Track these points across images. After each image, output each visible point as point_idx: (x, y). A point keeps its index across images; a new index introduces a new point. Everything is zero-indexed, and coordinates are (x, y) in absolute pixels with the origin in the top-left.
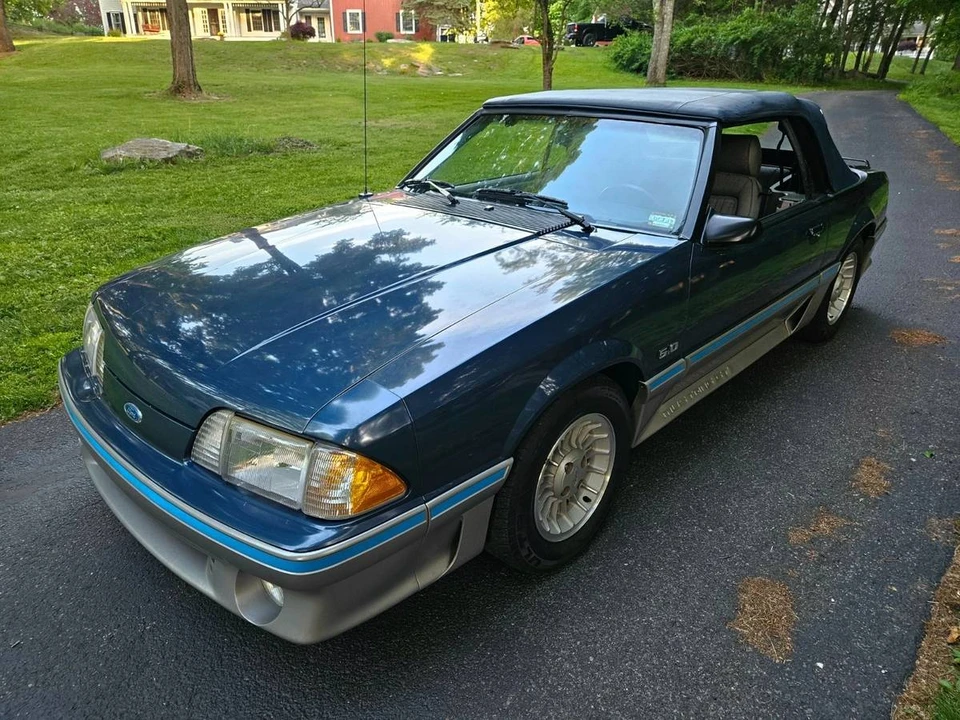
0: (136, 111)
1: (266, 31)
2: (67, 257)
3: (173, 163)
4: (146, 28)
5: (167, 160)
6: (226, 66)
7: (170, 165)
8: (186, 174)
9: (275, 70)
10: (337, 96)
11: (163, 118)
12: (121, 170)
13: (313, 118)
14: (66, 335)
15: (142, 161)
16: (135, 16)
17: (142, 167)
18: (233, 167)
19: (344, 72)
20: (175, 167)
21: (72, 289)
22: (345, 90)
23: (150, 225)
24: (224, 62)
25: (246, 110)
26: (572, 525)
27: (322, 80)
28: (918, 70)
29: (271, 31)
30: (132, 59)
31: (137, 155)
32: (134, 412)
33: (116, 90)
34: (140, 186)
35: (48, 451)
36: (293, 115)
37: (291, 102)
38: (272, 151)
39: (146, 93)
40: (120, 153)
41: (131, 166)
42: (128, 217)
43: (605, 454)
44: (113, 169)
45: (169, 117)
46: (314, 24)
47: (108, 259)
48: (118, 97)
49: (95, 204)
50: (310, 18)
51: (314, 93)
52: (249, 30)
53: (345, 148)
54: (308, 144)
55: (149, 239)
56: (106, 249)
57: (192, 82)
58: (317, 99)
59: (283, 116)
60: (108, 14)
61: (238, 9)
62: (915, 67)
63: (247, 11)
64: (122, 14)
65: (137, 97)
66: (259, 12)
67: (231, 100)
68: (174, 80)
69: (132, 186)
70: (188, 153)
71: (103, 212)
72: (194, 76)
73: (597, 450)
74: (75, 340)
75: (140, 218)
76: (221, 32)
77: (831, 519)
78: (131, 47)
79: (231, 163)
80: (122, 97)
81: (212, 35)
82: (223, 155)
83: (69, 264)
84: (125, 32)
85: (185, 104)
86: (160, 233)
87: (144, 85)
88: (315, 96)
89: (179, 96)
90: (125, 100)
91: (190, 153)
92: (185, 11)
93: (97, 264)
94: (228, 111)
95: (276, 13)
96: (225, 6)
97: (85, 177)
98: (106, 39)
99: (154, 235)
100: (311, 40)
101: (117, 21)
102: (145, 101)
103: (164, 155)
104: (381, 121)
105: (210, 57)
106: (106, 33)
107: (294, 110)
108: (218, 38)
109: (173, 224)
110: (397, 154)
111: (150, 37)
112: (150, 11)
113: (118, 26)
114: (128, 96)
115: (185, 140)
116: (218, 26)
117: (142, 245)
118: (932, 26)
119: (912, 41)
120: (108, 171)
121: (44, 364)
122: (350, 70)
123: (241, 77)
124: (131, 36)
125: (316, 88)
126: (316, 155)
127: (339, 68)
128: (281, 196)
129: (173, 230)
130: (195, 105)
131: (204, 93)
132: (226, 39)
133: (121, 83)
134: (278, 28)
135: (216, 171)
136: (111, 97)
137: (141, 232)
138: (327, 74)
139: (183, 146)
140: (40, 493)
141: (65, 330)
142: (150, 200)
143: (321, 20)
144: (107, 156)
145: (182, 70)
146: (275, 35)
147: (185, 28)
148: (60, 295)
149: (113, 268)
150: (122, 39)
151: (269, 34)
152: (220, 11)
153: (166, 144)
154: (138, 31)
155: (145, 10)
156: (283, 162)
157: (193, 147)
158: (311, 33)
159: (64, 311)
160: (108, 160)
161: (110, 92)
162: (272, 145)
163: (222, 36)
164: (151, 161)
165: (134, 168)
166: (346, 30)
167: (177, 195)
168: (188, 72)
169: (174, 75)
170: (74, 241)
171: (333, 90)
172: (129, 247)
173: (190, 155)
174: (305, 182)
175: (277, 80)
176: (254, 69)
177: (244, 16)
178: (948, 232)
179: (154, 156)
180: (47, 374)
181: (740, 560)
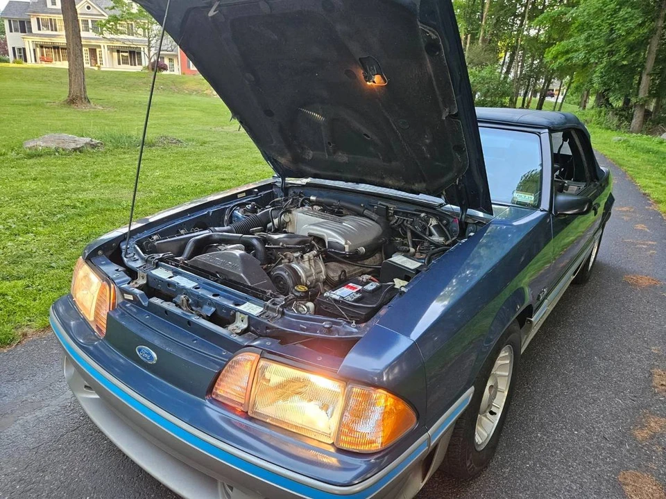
0: (42, 115)
1: (131, 65)
2: (11, 220)
3: (80, 152)
4: (42, 60)
5: (75, 150)
6: (104, 87)
7: (78, 153)
8: (92, 160)
9: (140, 91)
10: (188, 110)
11: (63, 120)
12: (40, 156)
13: (176, 124)
14: (20, 283)
15: (57, 150)
16: (34, 50)
17: (57, 154)
18: (127, 156)
19: (190, 94)
20: (82, 154)
21: (18, 245)
22: (195, 107)
23: (74, 196)
24: (103, 84)
25: (124, 117)
26: (486, 435)
27: (176, 99)
28: (557, 109)
29: (135, 65)
30: (33, 80)
31: (53, 146)
32: (149, 354)
33: (24, 100)
34: (58, 167)
35: (21, 382)
36: (160, 121)
37: (157, 113)
38: (154, 145)
39: (48, 102)
40: (40, 144)
41: (48, 153)
42: (54, 191)
43: (505, 376)
44: (35, 155)
45: (67, 120)
46: (166, 62)
47: (45, 223)
48: (27, 105)
49: (26, 180)
50: (163, 58)
51: (173, 107)
52: (119, 64)
53: (206, 145)
54: (179, 141)
55: (74, 207)
56: (41, 215)
57: (83, 96)
58: (176, 112)
59: (154, 122)
60: (14, 48)
61: (111, 49)
62: (555, 107)
63: (118, 51)
64: (24, 49)
65: (42, 105)
66: (127, 52)
67: (113, 110)
68: (70, 94)
69: (51, 168)
70: (91, 145)
71: (33, 186)
72: (85, 92)
73: (498, 373)
74: (28, 286)
75: (64, 191)
76: (99, 64)
77: (656, 420)
78: (33, 71)
79: (125, 153)
80: (30, 105)
81: (91, 66)
82: (117, 147)
83: (13, 226)
84: (26, 61)
85: (78, 111)
86: (82, 203)
87: (46, 97)
88: (174, 110)
89: (73, 106)
90: (32, 107)
91: (93, 144)
92: (80, 47)
93: (36, 225)
94: (112, 118)
95: (139, 54)
96: (102, 47)
97: (13, 160)
98: (11, 65)
99: (78, 204)
100: (164, 73)
101: (20, 53)
102: (48, 108)
103: (73, 146)
104: (225, 128)
105: (92, 81)
106: (11, 61)
107: (161, 118)
108: (96, 68)
109: (91, 196)
110: (245, 150)
111: (45, 65)
112: (45, 48)
113: (21, 56)
114: (35, 104)
115: (88, 135)
116: (96, 60)
117: (71, 212)
118: (563, 83)
119: (551, 92)
120: (30, 156)
121: (5, 307)
122: (195, 93)
123: (117, 95)
124: (31, 63)
125: (174, 104)
126: (187, 149)
127: (187, 92)
128: (169, 177)
129: (93, 201)
130: (86, 112)
131: (92, 104)
132: (102, 69)
133: (26, 95)
134: (140, 64)
135: (115, 158)
136: (21, 104)
137: (67, 202)
138: (179, 95)
139: (88, 140)
140: (21, 421)
141: (19, 278)
142: (69, 179)
143: (171, 60)
144: (29, 146)
145: (75, 87)
146: (138, 68)
147: (79, 58)
148: (9, 250)
149: (50, 229)
150: (24, 65)
151: (133, 67)
152: (98, 50)
153: (74, 138)
154: (36, 61)
155: (42, 47)
156: (164, 153)
157: (95, 141)
158: (165, 68)
159: (14, 262)
160: (30, 149)
161: (20, 101)
162: (153, 141)
163: (99, 67)
164: (63, 150)
165: (51, 155)
166: (189, 67)
167: (89, 175)
168: (81, 89)
169: (70, 91)
170: (13, 208)
171: (186, 106)
172: (59, 213)
173: (93, 146)
174: (184, 168)
175: (144, 98)
176: (125, 89)
177: (115, 54)
178: (624, 209)
179: (66, 146)
180: (9, 316)
181: (609, 457)
